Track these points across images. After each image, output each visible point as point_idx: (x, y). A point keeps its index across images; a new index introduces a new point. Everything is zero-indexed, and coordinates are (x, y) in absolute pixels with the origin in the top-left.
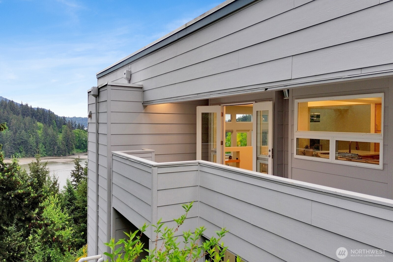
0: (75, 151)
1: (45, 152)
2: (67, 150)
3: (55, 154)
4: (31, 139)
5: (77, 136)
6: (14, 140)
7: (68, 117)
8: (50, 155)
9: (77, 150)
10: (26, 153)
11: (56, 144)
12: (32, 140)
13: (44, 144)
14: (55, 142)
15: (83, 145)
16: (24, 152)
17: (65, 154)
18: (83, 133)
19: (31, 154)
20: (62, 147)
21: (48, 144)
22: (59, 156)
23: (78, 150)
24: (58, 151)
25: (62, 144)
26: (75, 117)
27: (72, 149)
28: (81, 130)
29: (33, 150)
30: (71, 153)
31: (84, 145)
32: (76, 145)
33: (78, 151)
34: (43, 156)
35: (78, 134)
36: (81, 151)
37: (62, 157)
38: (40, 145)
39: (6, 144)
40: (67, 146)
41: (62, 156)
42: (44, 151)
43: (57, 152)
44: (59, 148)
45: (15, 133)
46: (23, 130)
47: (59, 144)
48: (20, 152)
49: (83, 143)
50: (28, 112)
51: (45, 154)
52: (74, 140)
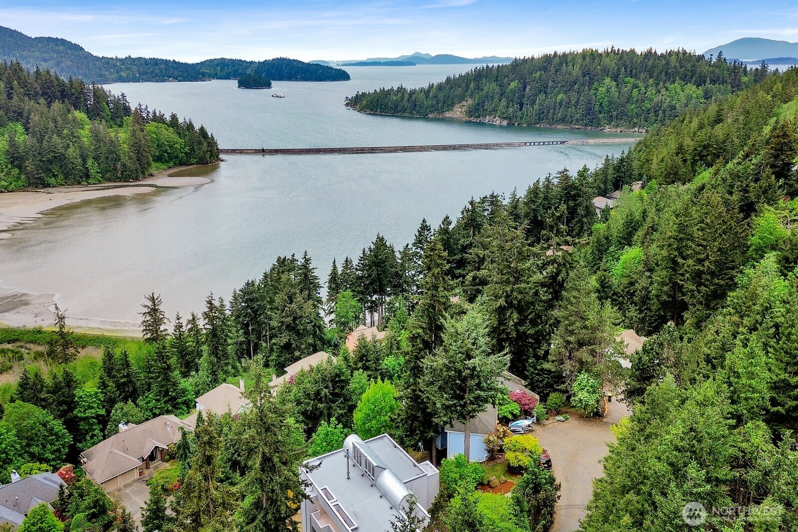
0: (154, 168)
1: (101, 175)
2: (140, 169)
3: (119, 178)
4: (71, 150)
5: (154, 138)
6: (39, 154)
7: (115, 58)
8: (109, 180)
9: (157, 164)
10: (66, 178)
11: (118, 159)
12: (72, 152)
13: (96, 158)
14: (116, 154)
15: (166, 154)
16: (61, 176)
17: (136, 177)
18: (164, 130)
19: (75, 179)
20: (128, 163)
21: (102, 159)
22: (126, 182)
23: (159, 164)
24: (124, 171)
25: (130, 158)
26: (130, 56)
27: (149, 164)
28: (160, 125)
29: (77, 172)
30: (147, 173)
31: (168, 153)
32: (154, 156)
33: (158, 167)
34: (96, 182)
35: (155, 133)
36: (165, 167)
37: (131, 182)
38: (90, 162)
39: (27, 162)
40: (138, 160)
41: (131, 180)
42: (97, 172)
43: (122, 174)
44: (124, 165)
45: (40, 141)
46: (55, 135)
47: (125, 159)
48: (54, 176)
49: (166, 151)
50: (53, 88)
51: (100, 179)
52: (149, 147)
